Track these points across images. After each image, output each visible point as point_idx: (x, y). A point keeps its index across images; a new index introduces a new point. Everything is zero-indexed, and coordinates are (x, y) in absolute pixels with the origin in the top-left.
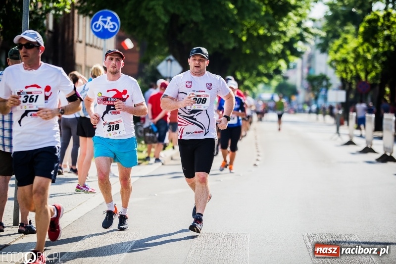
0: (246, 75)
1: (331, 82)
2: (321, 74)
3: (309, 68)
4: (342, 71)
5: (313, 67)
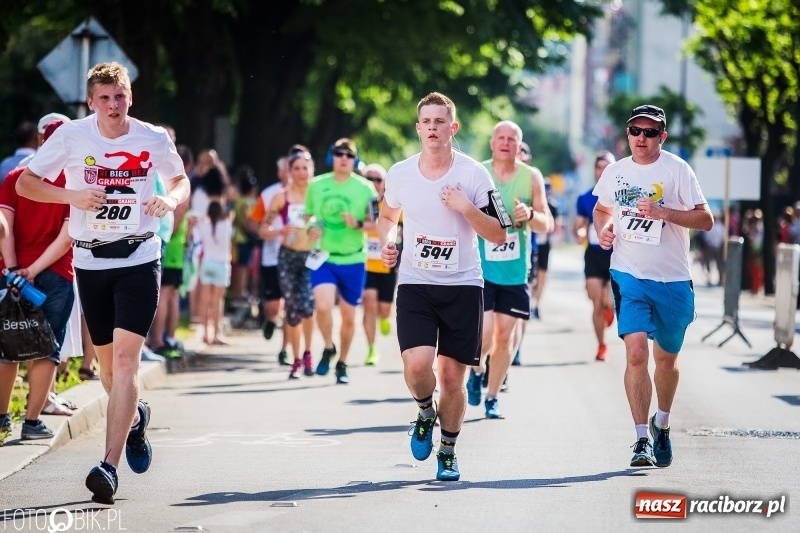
0: (379, 97)
1: (699, 122)
2: (664, 89)
3: (618, 69)
4: (747, 81)
5: (630, 64)
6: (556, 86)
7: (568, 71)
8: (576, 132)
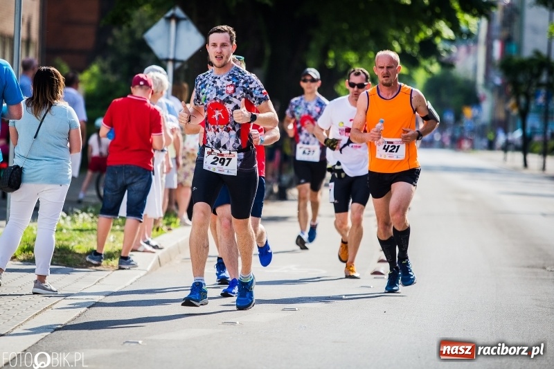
2: (537, 53)
3: (507, 41)
5: (516, 36)
6: (468, 51)
7: (476, 41)
8: (480, 79)
